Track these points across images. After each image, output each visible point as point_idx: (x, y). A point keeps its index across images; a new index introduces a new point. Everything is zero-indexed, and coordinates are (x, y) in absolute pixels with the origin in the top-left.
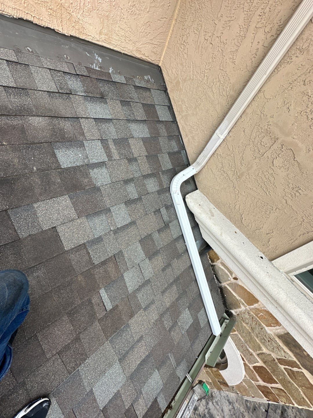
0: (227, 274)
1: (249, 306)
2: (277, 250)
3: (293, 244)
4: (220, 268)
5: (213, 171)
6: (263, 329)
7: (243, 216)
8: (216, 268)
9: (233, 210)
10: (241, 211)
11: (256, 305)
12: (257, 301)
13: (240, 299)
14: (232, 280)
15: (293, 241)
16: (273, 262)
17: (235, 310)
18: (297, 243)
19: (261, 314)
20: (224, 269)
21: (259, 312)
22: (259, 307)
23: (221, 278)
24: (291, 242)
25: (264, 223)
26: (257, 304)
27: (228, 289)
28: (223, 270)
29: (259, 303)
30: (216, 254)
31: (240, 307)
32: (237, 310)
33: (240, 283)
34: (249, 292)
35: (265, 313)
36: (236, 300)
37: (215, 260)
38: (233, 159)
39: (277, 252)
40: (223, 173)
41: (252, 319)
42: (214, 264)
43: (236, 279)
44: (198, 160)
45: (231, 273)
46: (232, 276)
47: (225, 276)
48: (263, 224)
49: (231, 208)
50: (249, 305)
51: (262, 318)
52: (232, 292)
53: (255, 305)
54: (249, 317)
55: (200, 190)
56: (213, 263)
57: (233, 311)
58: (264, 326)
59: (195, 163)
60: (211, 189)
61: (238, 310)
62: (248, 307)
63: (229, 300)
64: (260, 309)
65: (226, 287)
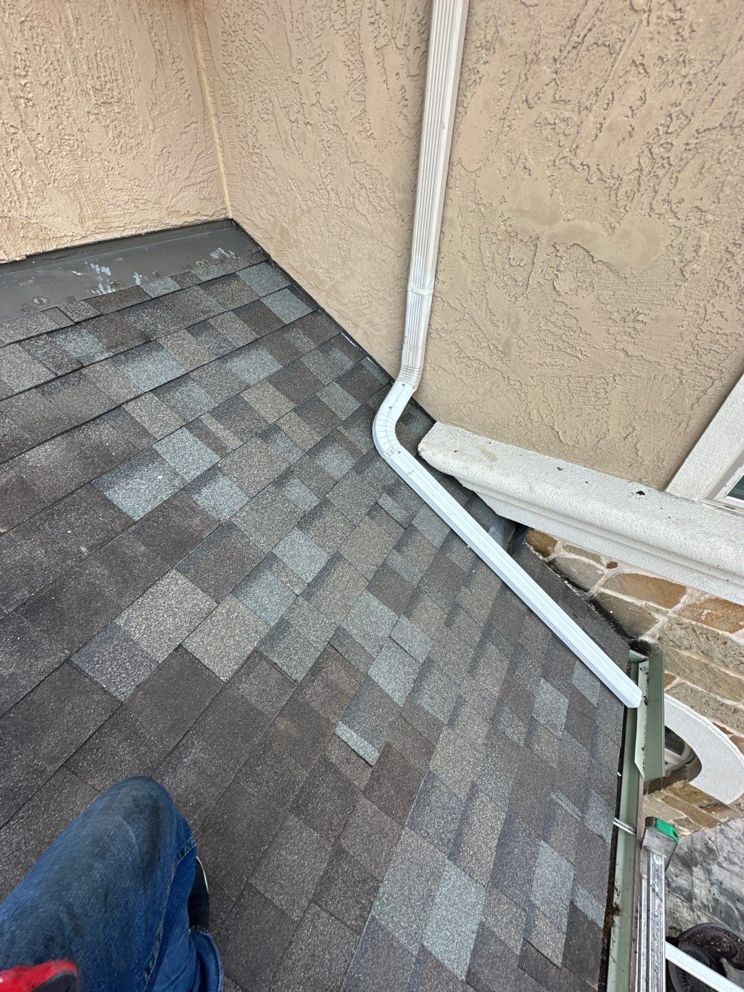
0: (590, 565)
1: (673, 609)
2: (663, 461)
3: (688, 431)
4: (568, 559)
5: (447, 368)
6: (729, 642)
7: (556, 429)
8: (559, 565)
9: (529, 426)
10: (546, 420)
11: (684, 599)
12: (681, 590)
13: (646, 604)
14: (606, 571)
15: (684, 425)
16: (668, 490)
17: (649, 632)
18: (694, 424)
19: (706, 611)
20: (577, 557)
21: (701, 611)
22: (693, 600)
23: (581, 580)
24: (681, 429)
25: (606, 419)
26: (685, 596)
27: (609, 596)
28: (575, 560)
29: (689, 591)
30: (543, 535)
31: (655, 621)
32: (652, 630)
33: (627, 571)
34: (655, 578)
35: (712, 606)
36: (637, 610)
37: (550, 548)
38: (473, 324)
39: (667, 465)
40: (469, 363)
41: (694, 635)
42: (552, 557)
43: (612, 565)
44: (404, 362)
45: (597, 558)
46: (602, 564)
47: (588, 572)
48: (606, 422)
49: (523, 423)
50: (671, 608)
51: (712, 619)
52: (621, 596)
53: (682, 600)
54: (683, 632)
55: (441, 422)
56: (550, 557)
57: (646, 638)
58: (727, 634)
59: (401, 371)
60: (461, 407)
61: (655, 629)
62: (670, 612)
63: (624, 618)
64: (697, 603)
65: (602, 594)
